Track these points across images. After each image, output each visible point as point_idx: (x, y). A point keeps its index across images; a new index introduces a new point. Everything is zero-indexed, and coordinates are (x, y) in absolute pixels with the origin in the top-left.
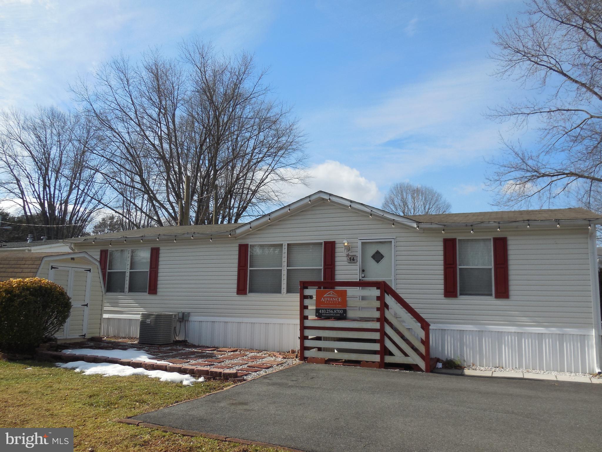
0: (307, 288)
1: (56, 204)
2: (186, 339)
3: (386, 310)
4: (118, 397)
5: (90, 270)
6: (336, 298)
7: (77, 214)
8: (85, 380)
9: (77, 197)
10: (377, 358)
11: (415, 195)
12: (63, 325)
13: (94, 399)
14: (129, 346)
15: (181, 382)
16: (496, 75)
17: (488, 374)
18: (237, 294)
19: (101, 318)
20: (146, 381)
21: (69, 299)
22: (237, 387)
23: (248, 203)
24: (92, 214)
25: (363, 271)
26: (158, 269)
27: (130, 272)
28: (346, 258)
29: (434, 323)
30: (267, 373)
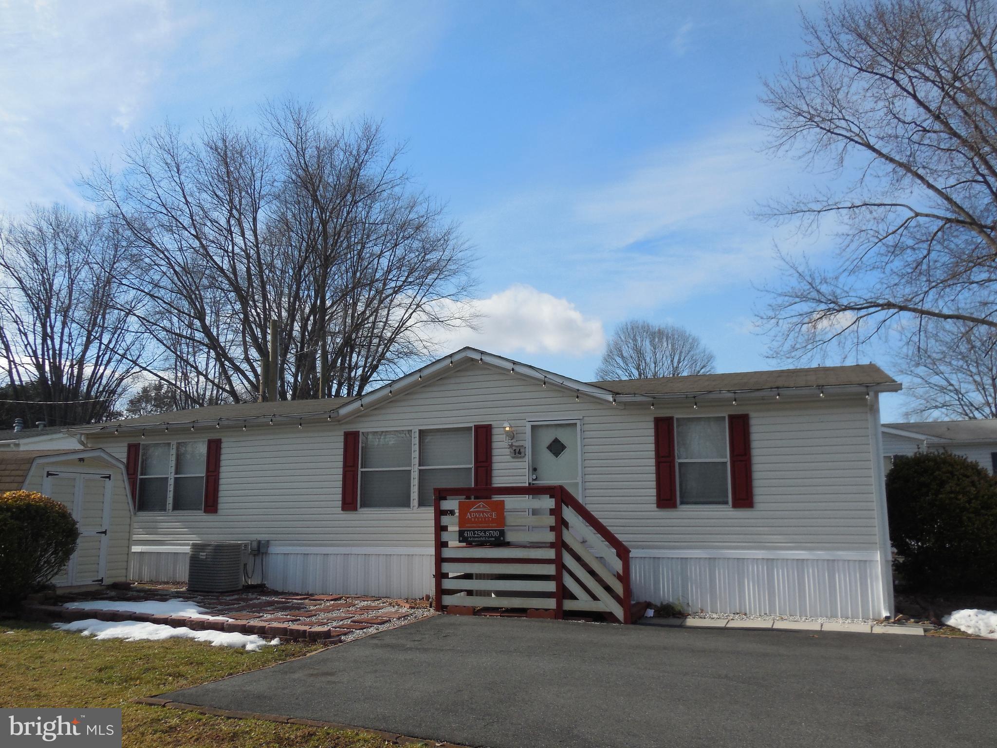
0: (445, 499)
1: (64, 366)
2: (263, 583)
3: (565, 531)
4: (141, 670)
5: (109, 477)
6: (488, 512)
7: (98, 382)
8: (94, 647)
9: (98, 355)
10: (551, 604)
11: (657, 340)
12: (66, 564)
13: (106, 673)
14: (172, 595)
15: (244, 646)
16: (767, 151)
17: (721, 624)
18: (344, 509)
19: (128, 553)
20: (189, 646)
21: (74, 523)
22: (328, 651)
23: (379, 361)
24: (125, 381)
25: (535, 470)
26: (219, 472)
27: (176, 479)
28: (508, 450)
29: (638, 547)
30: (380, 630)
